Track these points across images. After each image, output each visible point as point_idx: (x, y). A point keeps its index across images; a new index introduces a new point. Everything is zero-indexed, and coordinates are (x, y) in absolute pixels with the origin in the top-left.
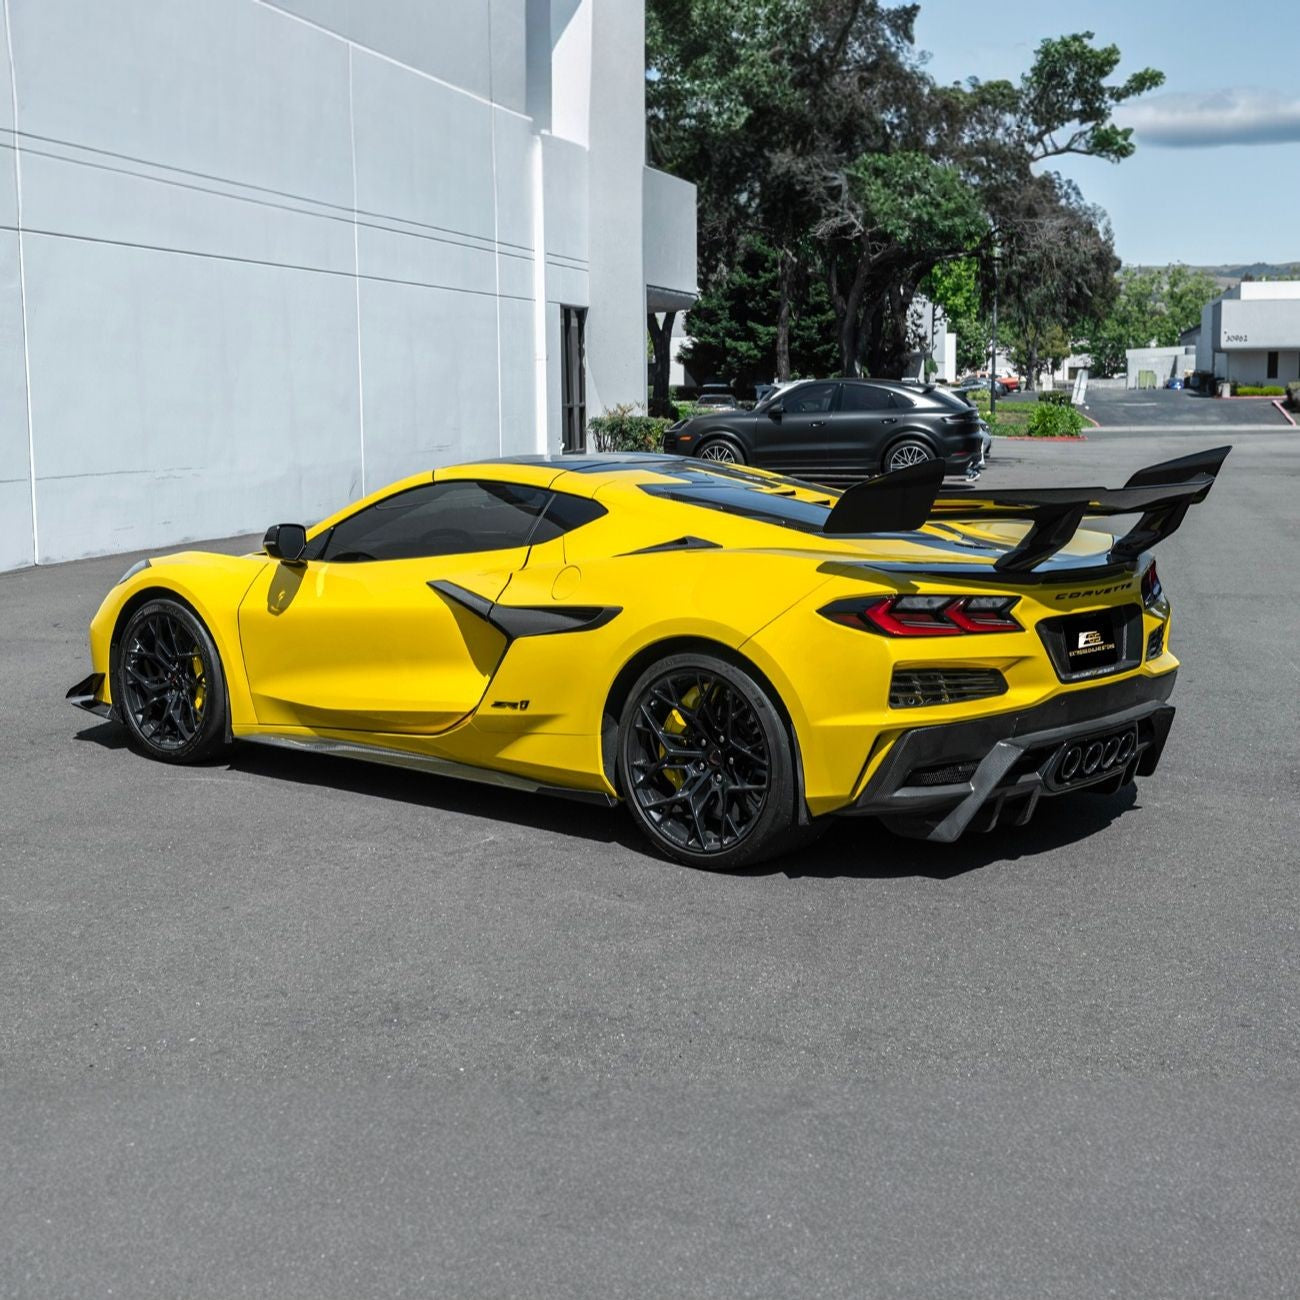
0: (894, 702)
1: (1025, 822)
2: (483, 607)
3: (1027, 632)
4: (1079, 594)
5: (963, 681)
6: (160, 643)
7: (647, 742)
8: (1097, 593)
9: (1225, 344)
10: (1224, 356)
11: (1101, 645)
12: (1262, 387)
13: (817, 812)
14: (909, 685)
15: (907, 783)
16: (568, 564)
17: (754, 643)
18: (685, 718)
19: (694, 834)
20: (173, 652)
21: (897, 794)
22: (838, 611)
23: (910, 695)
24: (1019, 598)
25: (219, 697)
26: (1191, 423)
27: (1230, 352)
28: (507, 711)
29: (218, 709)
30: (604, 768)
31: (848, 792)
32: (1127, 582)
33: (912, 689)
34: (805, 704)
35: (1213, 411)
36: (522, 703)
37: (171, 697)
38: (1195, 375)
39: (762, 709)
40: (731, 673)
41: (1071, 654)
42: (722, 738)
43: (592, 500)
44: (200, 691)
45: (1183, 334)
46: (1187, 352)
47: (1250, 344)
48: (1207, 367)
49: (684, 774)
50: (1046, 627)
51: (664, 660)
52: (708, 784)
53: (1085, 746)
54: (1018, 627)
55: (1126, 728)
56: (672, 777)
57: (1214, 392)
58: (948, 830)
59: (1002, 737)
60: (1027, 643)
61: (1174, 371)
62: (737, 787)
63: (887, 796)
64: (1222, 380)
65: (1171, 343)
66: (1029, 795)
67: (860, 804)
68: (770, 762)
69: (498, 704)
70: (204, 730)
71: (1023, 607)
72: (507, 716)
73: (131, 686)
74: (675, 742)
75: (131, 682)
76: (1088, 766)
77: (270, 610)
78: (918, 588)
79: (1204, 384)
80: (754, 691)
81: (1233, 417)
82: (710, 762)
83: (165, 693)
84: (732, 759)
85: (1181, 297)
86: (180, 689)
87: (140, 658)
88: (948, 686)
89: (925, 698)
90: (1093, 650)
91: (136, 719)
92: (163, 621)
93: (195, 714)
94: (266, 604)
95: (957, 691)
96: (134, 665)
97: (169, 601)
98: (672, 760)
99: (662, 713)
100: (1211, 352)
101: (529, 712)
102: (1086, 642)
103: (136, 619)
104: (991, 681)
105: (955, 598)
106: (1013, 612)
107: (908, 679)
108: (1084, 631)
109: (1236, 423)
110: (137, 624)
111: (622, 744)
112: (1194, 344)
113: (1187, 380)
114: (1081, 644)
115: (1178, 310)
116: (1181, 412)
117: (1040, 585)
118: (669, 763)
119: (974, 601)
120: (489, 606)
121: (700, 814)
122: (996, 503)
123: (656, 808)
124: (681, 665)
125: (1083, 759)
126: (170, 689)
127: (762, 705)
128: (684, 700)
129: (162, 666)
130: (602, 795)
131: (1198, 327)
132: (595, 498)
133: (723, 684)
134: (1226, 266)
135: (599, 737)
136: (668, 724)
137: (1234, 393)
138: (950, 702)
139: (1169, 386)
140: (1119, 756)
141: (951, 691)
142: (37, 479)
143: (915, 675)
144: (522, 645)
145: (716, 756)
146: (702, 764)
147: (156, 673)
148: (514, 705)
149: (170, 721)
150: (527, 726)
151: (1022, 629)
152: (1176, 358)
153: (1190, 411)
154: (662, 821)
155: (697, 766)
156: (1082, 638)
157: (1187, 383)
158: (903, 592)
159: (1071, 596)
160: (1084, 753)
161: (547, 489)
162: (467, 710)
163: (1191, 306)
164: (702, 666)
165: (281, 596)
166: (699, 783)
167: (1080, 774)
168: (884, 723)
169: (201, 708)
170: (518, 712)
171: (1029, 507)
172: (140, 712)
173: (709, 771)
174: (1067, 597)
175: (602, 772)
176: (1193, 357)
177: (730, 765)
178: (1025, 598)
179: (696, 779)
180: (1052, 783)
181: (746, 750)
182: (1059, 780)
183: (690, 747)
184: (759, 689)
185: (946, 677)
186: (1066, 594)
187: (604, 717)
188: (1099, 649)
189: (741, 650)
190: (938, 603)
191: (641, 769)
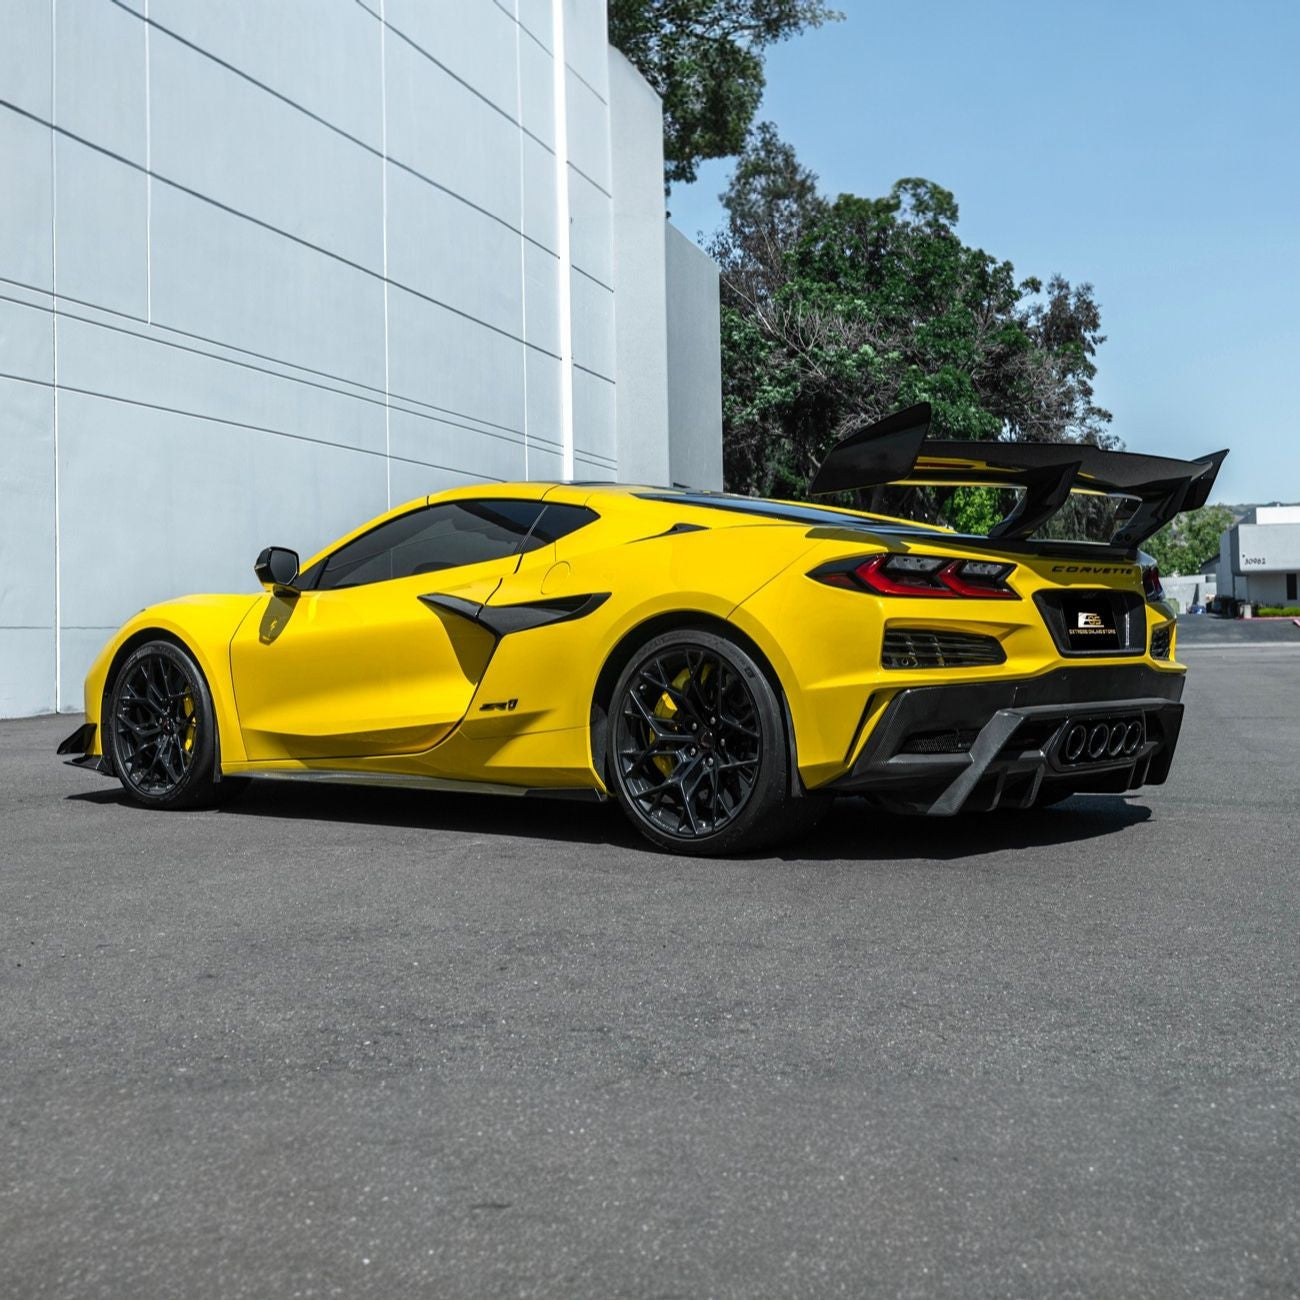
0: (887, 663)
1: (1030, 805)
2: (473, 611)
3: (1024, 601)
4: (1077, 569)
5: (958, 646)
6: (152, 687)
7: (636, 728)
8: (1095, 571)
9: (1244, 567)
10: (1244, 579)
11: (1102, 629)
12: (1282, 608)
13: (810, 784)
14: (901, 645)
15: (900, 750)
16: (559, 559)
17: (743, 610)
18: (676, 701)
19: (685, 821)
20: (165, 696)
21: (892, 761)
22: (825, 573)
23: (903, 656)
24: (1015, 566)
25: (208, 735)
26: (1214, 641)
27: (1248, 575)
28: (496, 713)
29: (207, 747)
30: (594, 761)
31: (840, 758)
32: (1127, 567)
33: (905, 650)
34: (796, 667)
35: (1235, 630)
36: (510, 702)
37: (162, 743)
38: (1217, 599)
39: (753, 679)
40: (720, 645)
41: (1072, 632)
42: (713, 719)
43: (584, 508)
44: (191, 732)
45: (1203, 564)
46: (1207, 580)
47: (1268, 566)
48: (1228, 592)
49: (675, 759)
50: (1043, 598)
51: (653, 640)
52: (699, 768)
53: (1090, 725)
54: (1014, 596)
55: (1132, 715)
56: (662, 765)
57: (1236, 614)
58: (950, 803)
59: (1003, 707)
60: (1023, 611)
61: (1196, 598)
62: (729, 765)
63: (883, 763)
64: (1243, 602)
65: (1191, 572)
66: (1031, 776)
67: (854, 773)
68: (761, 735)
69: (486, 707)
70: (192, 771)
71: (1018, 575)
72: (496, 718)
73: (122, 733)
74: (664, 726)
75: (121, 730)
76: (1094, 750)
77: (261, 640)
78: (910, 548)
79: (1226, 607)
80: (743, 661)
81: (1255, 635)
82: (701, 745)
83: (156, 739)
84: (723, 740)
85: (1199, 530)
86: (171, 733)
87: (133, 705)
88: (943, 650)
89: (918, 658)
90: (1094, 632)
91: (125, 768)
92: (156, 664)
93: (185, 755)
94: (258, 635)
95: (953, 656)
96: (126, 713)
97: (161, 642)
98: (662, 745)
99: (651, 698)
100: (1231, 576)
101: (518, 711)
102: (1086, 623)
103: (129, 664)
104: (988, 647)
105: (947, 561)
106: (1008, 580)
107: (903, 640)
108: (1084, 612)
109: (1258, 641)
110: (130, 669)
111: (611, 733)
112: (1214, 572)
113: (1209, 605)
114: (1081, 624)
115: (1197, 542)
116: (1204, 631)
117: (1036, 556)
118: (659, 749)
119: (967, 567)
120: (478, 608)
121: (691, 798)
122: (988, 465)
123: (647, 797)
124: (669, 643)
125: (1088, 741)
126: (160, 734)
127: (752, 675)
128: (674, 684)
129: (154, 711)
130: (591, 791)
131: (1217, 557)
132: (586, 505)
133: (713, 659)
134: (1242, 505)
135: (588, 728)
136: (659, 709)
137: (1255, 614)
138: (946, 667)
139: (1193, 610)
140: (1128, 745)
141: (946, 655)
142: (61, 628)
143: (908, 636)
144: (511, 643)
145: (707, 738)
146: (694, 750)
147: (147, 718)
148: (502, 706)
149: (159, 767)
150: (515, 727)
151: (1019, 598)
152: (1197, 586)
153: (1214, 630)
154: (652, 810)
155: (688, 751)
156: (1082, 618)
157: (1209, 608)
158: (893, 551)
159: (1068, 570)
160: (1089, 732)
161: (540, 502)
162: (457, 719)
163: (1209, 538)
164: (692, 641)
165: (273, 626)
166: (690, 768)
167: (1084, 757)
168: (877, 681)
169: (190, 751)
170: (506, 712)
171: (1020, 470)
172: (129, 760)
173: (700, 755)
174: (1064, 570)
175: (591, 765)
176: (1213, 585)
177: (722, 748)
178: (1020, 567)
179: (686, 765)
180: (1056, 761)
181: (738, 724)
182: (1064, 760)
183: (681, 731)
184: (750, 660)
185: (940, 641)
186: (1063, 567)
187: (592, 707)
188: (1100, 632)
189: (731, 620)
190: (931, 565)
191: (631, 758)
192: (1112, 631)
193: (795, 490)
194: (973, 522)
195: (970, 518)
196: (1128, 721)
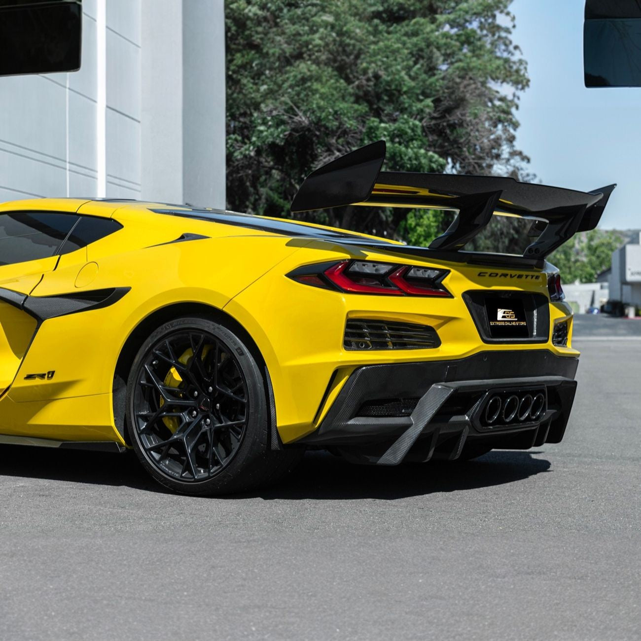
0: (347, 345)
1: (457, 457)
2: (20, 300)
3: (455, 298)
4: (497, 274)
5: (403, 333)
7: (150, 395)
8: (511, 276)
9: (629, 278)
10: (629, 287)
11: (515, 321)
13: (286, 440)
14: (359, 332)
15: (357, 414)
16: (89, 260)
17: (237, 304)
18: (181, 373)
19: (187, 468)
21: (351, 422)
22: (301, 275)
23: (361, 340)
24: (449, 271)
26: (606, 335)
27: (633, 284)
30: (115, 420)
31: (309, 419)
32: (536, 274)
33: (362, 336)
34: (277, 347)
35: (622, 326)
36: (49, 373)
38: (609, 303)
39: (242, 357)
40: (216, 330)
41: (492, 324)
42: (211, 388)
43: (110, 219)
45: (598, 275)
46: (602, 287)
48: (617, 297)
49: (180, 420)
50: (470, 297)
51: (164, 325)
52: (199, 426)
53: (504, 397)
54: (447, 295)
55: (536, 390)
56: (169, 424)
57: (622, 314)
58: (395, 455)
59: (437, 381)
60: (456, 307)
61: (593, 302)
62: (223, 424)
63: (343, 424)
64: (628, 305)
65: (590, 281)
66: (458, 435)
67: (321, 431)
68: (248, 401)
69: (29, 377)
71: (451, 279)
72: (37, 386)
74: (171, 393)
76: (507, 416)
78: (367, 256)
79: (615, 309)
80: (235, 343)
81: (637, 331)
82: (201, 409)
84: (218, 405)
85: (596, 249)
88: (392, 336)
89: (372, 342)
90: (509, 324)
95: (399, 341)
98: (170, 408)
99: (162, 372)
100: (619, 285)
101: (55, 380)
102: (503, 317)
104: (427, 335)
105: (396, 266)
106: (443, 282)
107: (361, 328)
108: (502, 308)
111: (130, 398)
112: (606, 281)
113: (602, 307)
114: (499, 317)
115: (594, 258)
116: (598, 327)
117: (466, 263)
118: (168, 411)
119: (412, 271)
120: (24, 298)
121: (192, 451)
122: (430, 192)
123: (157, 449)
124: (177, 328)
125: (502, 409)
127: (242, 353)
128: (180, 360)
130: (113, 444)
131: (609, 270)
132: (113, 217)
133: (212, 341)
134: (629, 230)
135: (111, 394)
136: (167, 379)
137: (637, 314)
138: (393, 349)
139: (590, 311)
140: (533, 412)
141: (394, 340)
143: (365, 325)
144: (50, 326)
145: (206, 403)
146: (195, 412)
148: (42, 376)
150: (52, 392)
151: (452, 297)
152: (594, 292)
153: (606, 326)
154: (161, 459)
155: (190, 413)
156: (500, 313)
157: (602, 310)
158: (354, 258)
159: (490, 275)
160: (504, 401)
161: (75, 214)
162: (5, 387)
163: (603, 255)
164: (194, 326)
166: (192, 427)
167: (500, 421)
168: (340, 360)
170: (45, 381)
171: (455, 196)
173: (200, 416)
175: (113, 424)
176: (606, 292)
177: (217, 410)
178: (454, 272)
179: (189, 424)
180: (478, 424)
181: (229, 392)
182: (484, 423)
183: (185, 398)
184: (240, 341)
185: (389, 329)
186: (487, 273)
187: (115, 378)
188: (514, 324)
189: (225, 310)
190: (384, 270)
191: (145, 418)
192: (523, 323)
193: (283, 211)
194: (422, 239)
195: (419, 236)
196: (534, 393)
